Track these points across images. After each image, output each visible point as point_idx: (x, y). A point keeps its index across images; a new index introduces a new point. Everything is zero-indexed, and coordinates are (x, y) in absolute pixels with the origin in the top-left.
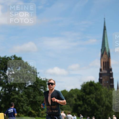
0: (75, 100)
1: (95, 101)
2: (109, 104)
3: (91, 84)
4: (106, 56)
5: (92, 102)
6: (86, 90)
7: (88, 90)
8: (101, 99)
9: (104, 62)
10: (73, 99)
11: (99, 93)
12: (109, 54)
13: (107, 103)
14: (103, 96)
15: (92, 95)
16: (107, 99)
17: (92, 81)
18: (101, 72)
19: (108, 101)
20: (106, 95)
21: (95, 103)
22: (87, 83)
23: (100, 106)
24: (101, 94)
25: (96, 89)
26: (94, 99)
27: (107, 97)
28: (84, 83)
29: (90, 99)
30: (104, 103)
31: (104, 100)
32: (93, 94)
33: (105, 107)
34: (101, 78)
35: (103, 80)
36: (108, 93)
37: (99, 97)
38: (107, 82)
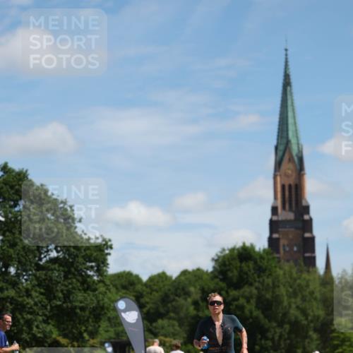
0: (195, 303)
1: (257, 307)
2: (301, 318)
3: (245, 254)
4: (291, 166)
5: (247, 312)
6: (230, 274)
7: (234, 274)
8: (277, 300)
9: (283, 187)
10: (189, 300)
11: (269, 281)
12: (301, 160)
13: (294, 312)
14: (282, 291)
15: (246, 290)
16: (293, 300)
17: (248, 244)
18: (275, 218)
19: (298, 307)
20: (291, 290)
21: (257, 313)
22: (232, 250)
23: (274, 324)
24: (275, 286)
25: (260, 270)
26: (253, 301)
27: (295, 294)
28: (224, 250)
29: (242, 301)
30: (285, 314)
31: (285, 303)
32: (251, 285)
33: (287, 327)
34: (275, 236)
35: (282, 242)
36: (298, 281)
37: (268, 296)
38: (295, 249)
